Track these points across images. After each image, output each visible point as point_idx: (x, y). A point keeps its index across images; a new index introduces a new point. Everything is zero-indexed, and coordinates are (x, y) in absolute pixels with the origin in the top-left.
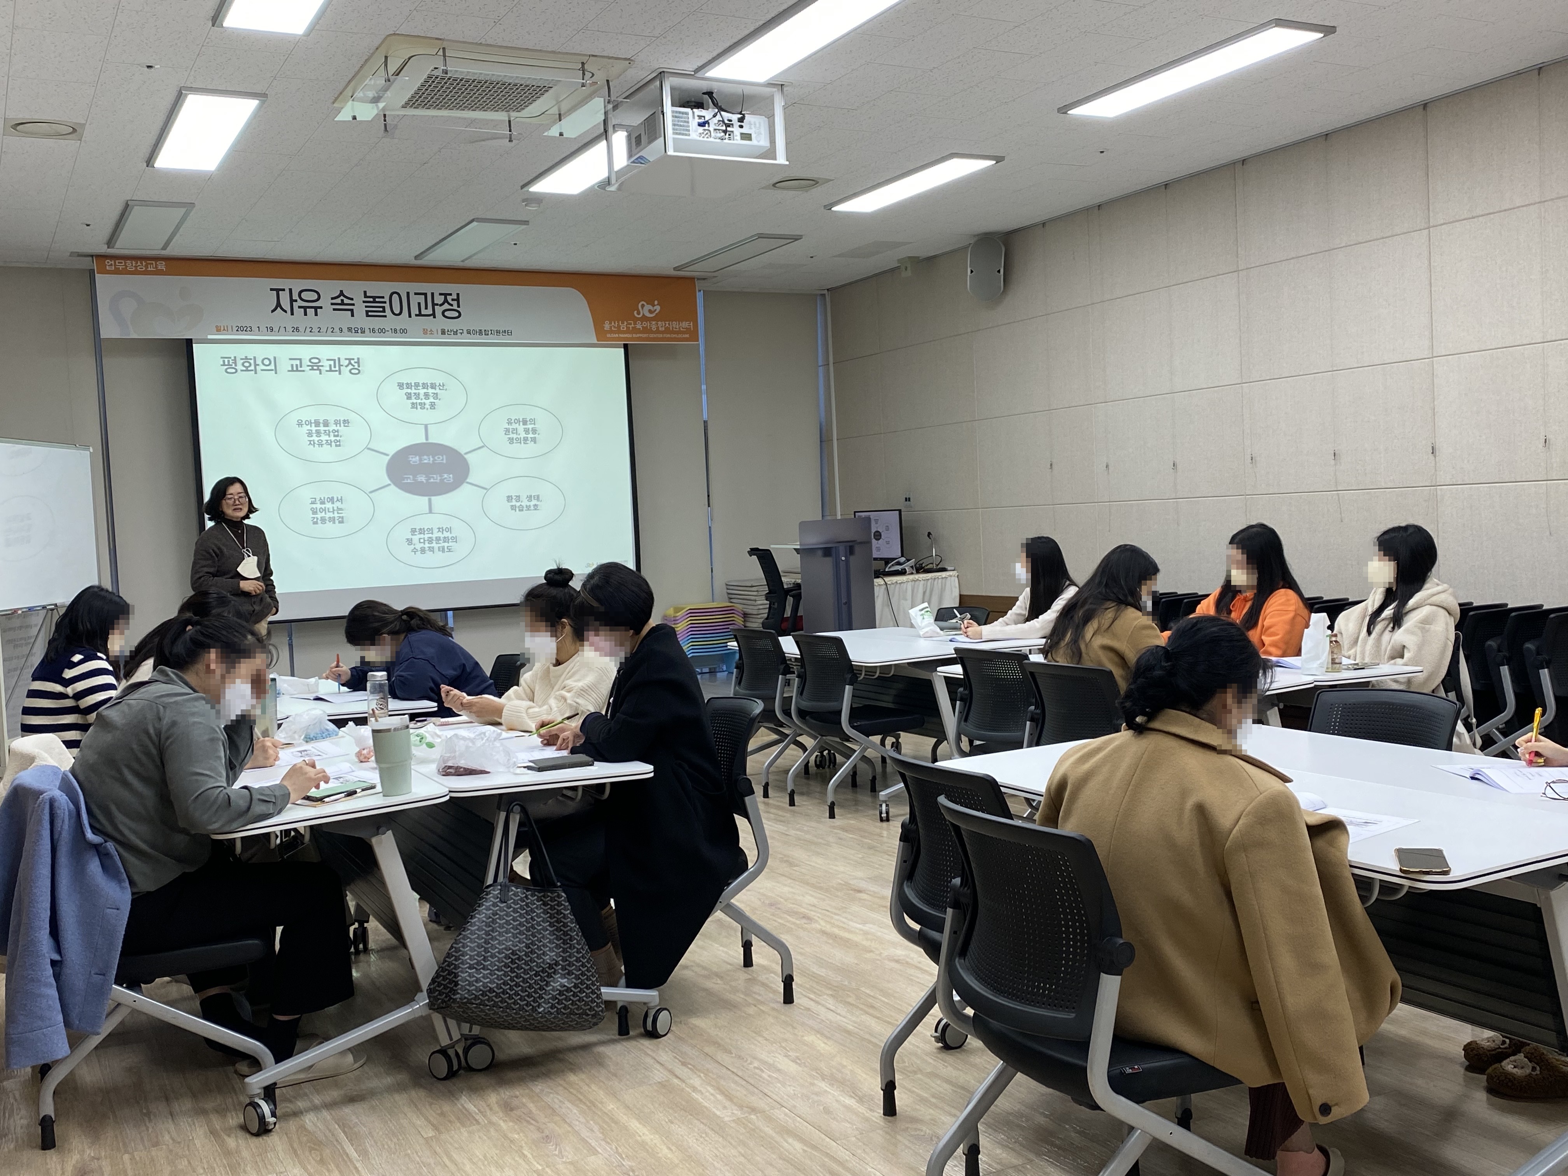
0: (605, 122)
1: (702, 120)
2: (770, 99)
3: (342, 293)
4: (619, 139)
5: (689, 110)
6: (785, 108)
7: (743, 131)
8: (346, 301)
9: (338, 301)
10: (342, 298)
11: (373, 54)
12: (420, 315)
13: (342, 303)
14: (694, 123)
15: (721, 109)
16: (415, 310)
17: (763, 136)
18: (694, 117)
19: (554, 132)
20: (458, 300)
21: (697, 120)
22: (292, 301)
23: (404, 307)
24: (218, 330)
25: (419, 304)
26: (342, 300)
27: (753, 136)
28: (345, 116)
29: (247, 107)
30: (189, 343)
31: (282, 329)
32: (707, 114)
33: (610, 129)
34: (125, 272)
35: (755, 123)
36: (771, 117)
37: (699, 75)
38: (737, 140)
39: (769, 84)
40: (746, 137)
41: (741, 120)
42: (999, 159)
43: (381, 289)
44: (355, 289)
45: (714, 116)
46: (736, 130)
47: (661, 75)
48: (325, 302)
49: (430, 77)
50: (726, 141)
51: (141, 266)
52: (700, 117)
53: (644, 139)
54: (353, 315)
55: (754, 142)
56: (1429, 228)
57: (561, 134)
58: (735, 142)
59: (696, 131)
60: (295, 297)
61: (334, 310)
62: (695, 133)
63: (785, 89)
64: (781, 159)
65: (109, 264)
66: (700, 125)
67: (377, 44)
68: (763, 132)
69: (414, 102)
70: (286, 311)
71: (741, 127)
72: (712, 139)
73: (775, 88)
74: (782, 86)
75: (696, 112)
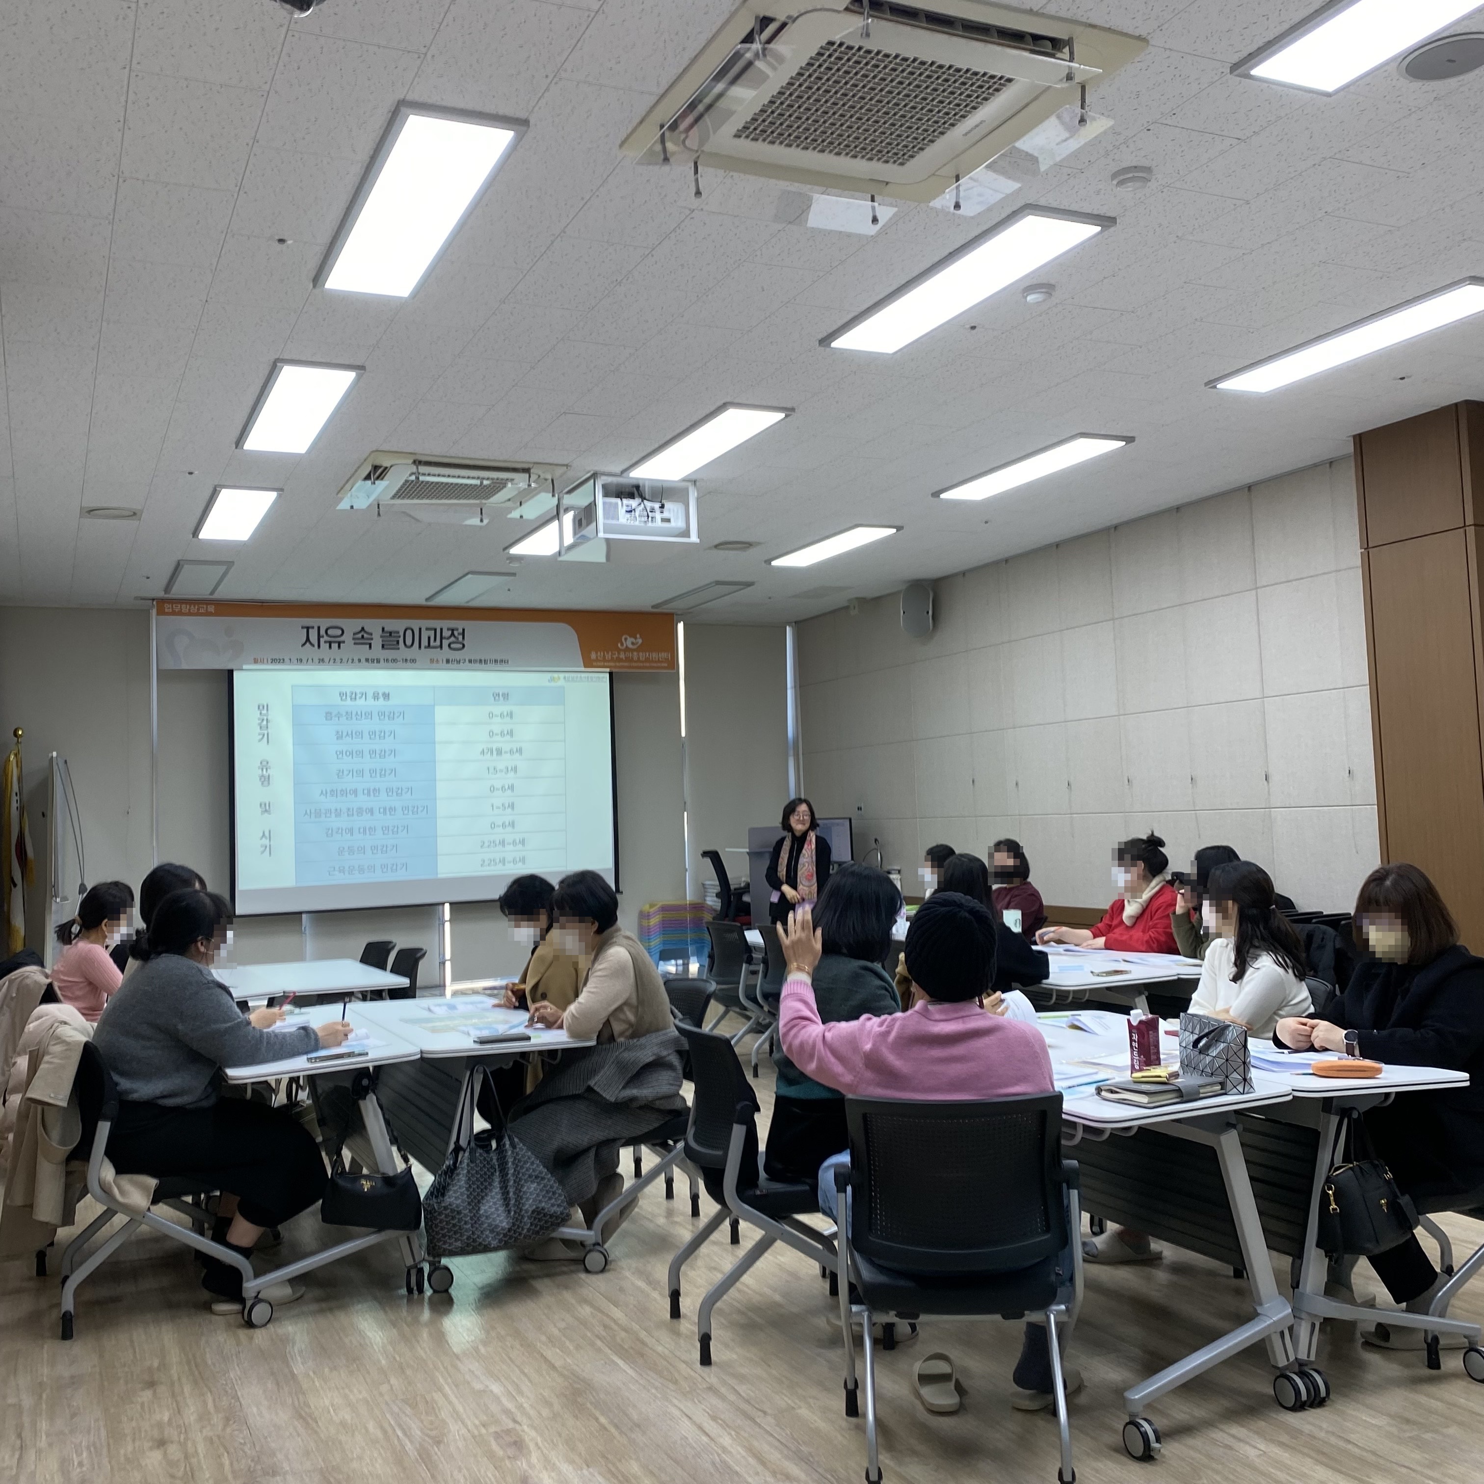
0: (558, 506)
1: (629, 509)
2: (686, 490)
3: (363, 629)
4: (568, 519)
5: (618, 500)
6: (698, 499)
7: (663, 515)
8: (365, 636)
9: (360, 636)
10: (363, 633)
11: (362, 464)
12: (429, 646)
13: (363, 638)
14: (622, 511)
15: (643, 498)
16: (425, 642)
17: (680, 520)
18: (622, 506)
19: (515, 514)
20: (463, 634)
21: (625, 508)
22: (319, 637)
23: (415, 640)
24: (256, 661)
25: (429, 638)
26: (363, 636)
27: (672, 520)
28: (344, 505)
29: (270, 497)
30: (230, 673)
31: (310, 660)
32: (634, 503)
33: (562, 511)
34: (180, 613)
35: (673, 509)
36: (686, 505)
37: (625, 475)
38: (658, 523)
39: (684, 480)
40: (666, 520)
41: (662, 507)
42: (899, 528)
43: (397, 625)
44: (374, 626)
45: (640, 504)
46: (658, 516)
47: (595, 476)
48: (348, 637)
49: (407, 481)
50: (650, 524)
51: (194, 609)
52: (628, 505)
53: (584, 522)
54: (370, 647)
55: (673, 524)
56: (1257, 588)
57: (521, 517)
58: (656, 525)
60: (322, 632)
61: (355, 644)
62: (623, 518)
63: (698, 484)
64: (694, 538)
65: (168, 608)
66: (627, 511)
67: (365, 456)
68: (680, 515)
69: (398, 495)
70: (313, 646)
71: (662, 512)
72: (637, 523)
73: (689, 484)
74: (695, 482)
75: (625, 501)
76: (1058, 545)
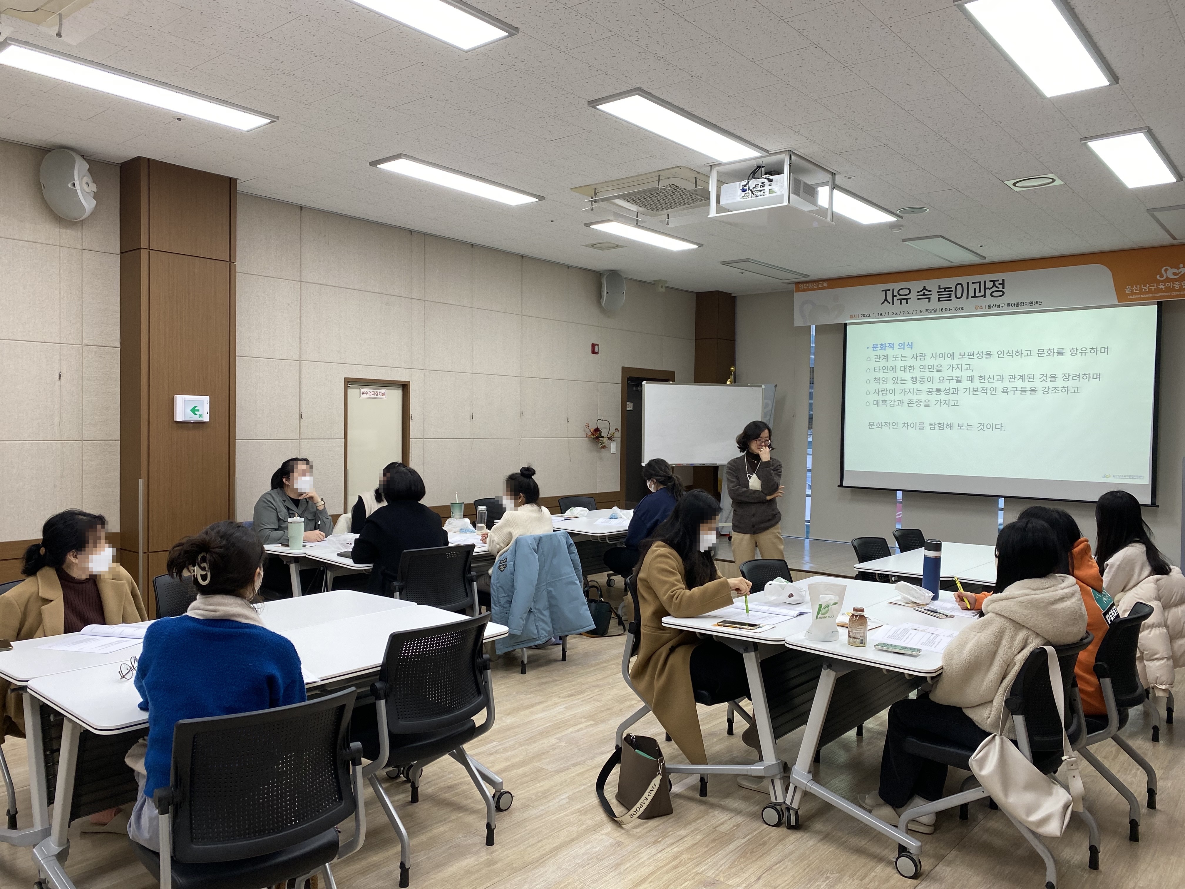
3: (924, 288)
8: (927, 293)
10: (924, 291)
12: (975, 296)
13: (924, 294)
16: (971, 294)
20: (1003, 284)
22: (894, 296)
23: (965, 292)
25: (975, 289)
30: (846, 326)
31: (887, 314)
34: (808, 290)
43: (949, 282)
44: (933, 285)
48: (913, 295)
51: (815, 286)
54: (930, 301)
60: (896, 293)
61: (918, 299)
65: (801, 287)
70: (889, 303)
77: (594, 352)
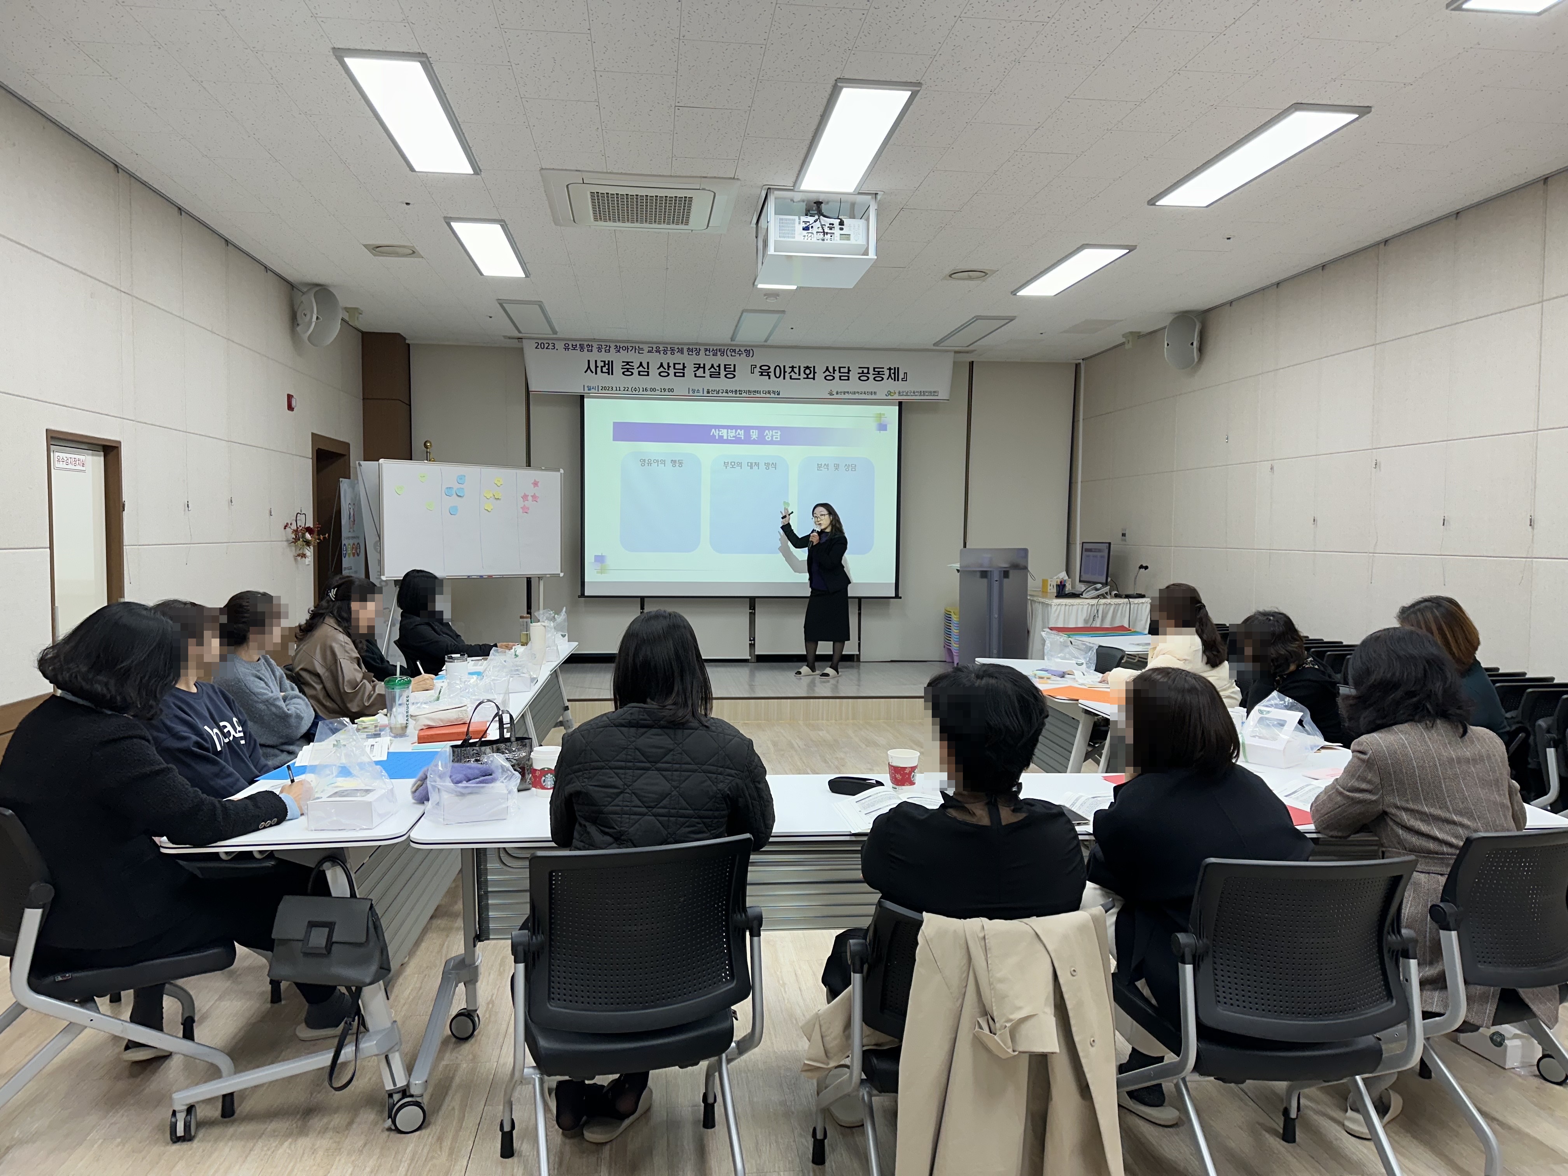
0: (757, 231)
1: (805, 226)
5: (796, 218)
7: (842, 232)
14: (799, 227)
15: (823, 215)
17: (858, 236)
18: (799, 223)
21: (801, 225)
27: (852, 237)
32: (811, 220)
35: (852, 226)
36: (868, 220)
37: (798, 188)
38: (838, 240)
40: (847, 237)
41: (842, 223)
42: (1131, 249)
45: (818, 221)
46: (837, 231)
47: (768, 191)
50: (829, 241)
52: (805, 222)
55: (853, 241)
56: (1542, 301)
58: (835, 242)
59: (800, 234)
62: (800, 235)
63: (879, 197)
64: (872, 255)
66: (806, 229)
68: (859, 231)
69: (599, 217)
71: (841, 229)
72: (814, 240)
73: (870, 197)
74: (876, 194)
75: (804, 218)
76: (1323, 267)
77: (290, 408)
